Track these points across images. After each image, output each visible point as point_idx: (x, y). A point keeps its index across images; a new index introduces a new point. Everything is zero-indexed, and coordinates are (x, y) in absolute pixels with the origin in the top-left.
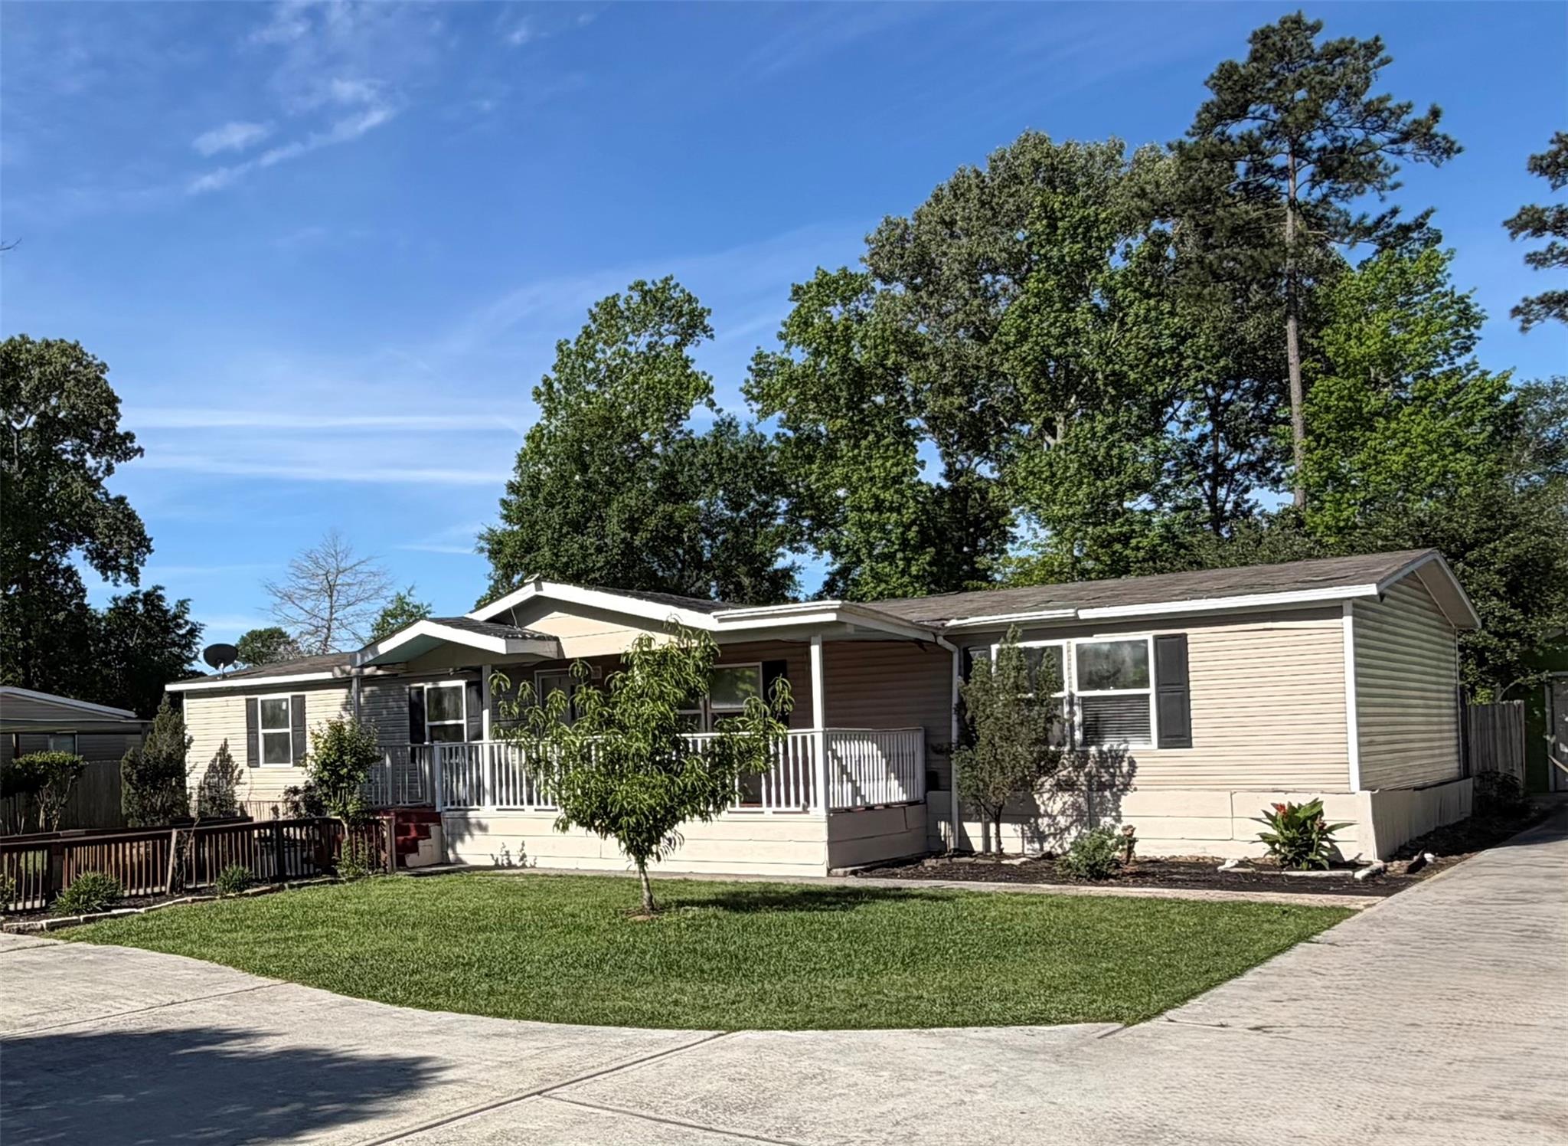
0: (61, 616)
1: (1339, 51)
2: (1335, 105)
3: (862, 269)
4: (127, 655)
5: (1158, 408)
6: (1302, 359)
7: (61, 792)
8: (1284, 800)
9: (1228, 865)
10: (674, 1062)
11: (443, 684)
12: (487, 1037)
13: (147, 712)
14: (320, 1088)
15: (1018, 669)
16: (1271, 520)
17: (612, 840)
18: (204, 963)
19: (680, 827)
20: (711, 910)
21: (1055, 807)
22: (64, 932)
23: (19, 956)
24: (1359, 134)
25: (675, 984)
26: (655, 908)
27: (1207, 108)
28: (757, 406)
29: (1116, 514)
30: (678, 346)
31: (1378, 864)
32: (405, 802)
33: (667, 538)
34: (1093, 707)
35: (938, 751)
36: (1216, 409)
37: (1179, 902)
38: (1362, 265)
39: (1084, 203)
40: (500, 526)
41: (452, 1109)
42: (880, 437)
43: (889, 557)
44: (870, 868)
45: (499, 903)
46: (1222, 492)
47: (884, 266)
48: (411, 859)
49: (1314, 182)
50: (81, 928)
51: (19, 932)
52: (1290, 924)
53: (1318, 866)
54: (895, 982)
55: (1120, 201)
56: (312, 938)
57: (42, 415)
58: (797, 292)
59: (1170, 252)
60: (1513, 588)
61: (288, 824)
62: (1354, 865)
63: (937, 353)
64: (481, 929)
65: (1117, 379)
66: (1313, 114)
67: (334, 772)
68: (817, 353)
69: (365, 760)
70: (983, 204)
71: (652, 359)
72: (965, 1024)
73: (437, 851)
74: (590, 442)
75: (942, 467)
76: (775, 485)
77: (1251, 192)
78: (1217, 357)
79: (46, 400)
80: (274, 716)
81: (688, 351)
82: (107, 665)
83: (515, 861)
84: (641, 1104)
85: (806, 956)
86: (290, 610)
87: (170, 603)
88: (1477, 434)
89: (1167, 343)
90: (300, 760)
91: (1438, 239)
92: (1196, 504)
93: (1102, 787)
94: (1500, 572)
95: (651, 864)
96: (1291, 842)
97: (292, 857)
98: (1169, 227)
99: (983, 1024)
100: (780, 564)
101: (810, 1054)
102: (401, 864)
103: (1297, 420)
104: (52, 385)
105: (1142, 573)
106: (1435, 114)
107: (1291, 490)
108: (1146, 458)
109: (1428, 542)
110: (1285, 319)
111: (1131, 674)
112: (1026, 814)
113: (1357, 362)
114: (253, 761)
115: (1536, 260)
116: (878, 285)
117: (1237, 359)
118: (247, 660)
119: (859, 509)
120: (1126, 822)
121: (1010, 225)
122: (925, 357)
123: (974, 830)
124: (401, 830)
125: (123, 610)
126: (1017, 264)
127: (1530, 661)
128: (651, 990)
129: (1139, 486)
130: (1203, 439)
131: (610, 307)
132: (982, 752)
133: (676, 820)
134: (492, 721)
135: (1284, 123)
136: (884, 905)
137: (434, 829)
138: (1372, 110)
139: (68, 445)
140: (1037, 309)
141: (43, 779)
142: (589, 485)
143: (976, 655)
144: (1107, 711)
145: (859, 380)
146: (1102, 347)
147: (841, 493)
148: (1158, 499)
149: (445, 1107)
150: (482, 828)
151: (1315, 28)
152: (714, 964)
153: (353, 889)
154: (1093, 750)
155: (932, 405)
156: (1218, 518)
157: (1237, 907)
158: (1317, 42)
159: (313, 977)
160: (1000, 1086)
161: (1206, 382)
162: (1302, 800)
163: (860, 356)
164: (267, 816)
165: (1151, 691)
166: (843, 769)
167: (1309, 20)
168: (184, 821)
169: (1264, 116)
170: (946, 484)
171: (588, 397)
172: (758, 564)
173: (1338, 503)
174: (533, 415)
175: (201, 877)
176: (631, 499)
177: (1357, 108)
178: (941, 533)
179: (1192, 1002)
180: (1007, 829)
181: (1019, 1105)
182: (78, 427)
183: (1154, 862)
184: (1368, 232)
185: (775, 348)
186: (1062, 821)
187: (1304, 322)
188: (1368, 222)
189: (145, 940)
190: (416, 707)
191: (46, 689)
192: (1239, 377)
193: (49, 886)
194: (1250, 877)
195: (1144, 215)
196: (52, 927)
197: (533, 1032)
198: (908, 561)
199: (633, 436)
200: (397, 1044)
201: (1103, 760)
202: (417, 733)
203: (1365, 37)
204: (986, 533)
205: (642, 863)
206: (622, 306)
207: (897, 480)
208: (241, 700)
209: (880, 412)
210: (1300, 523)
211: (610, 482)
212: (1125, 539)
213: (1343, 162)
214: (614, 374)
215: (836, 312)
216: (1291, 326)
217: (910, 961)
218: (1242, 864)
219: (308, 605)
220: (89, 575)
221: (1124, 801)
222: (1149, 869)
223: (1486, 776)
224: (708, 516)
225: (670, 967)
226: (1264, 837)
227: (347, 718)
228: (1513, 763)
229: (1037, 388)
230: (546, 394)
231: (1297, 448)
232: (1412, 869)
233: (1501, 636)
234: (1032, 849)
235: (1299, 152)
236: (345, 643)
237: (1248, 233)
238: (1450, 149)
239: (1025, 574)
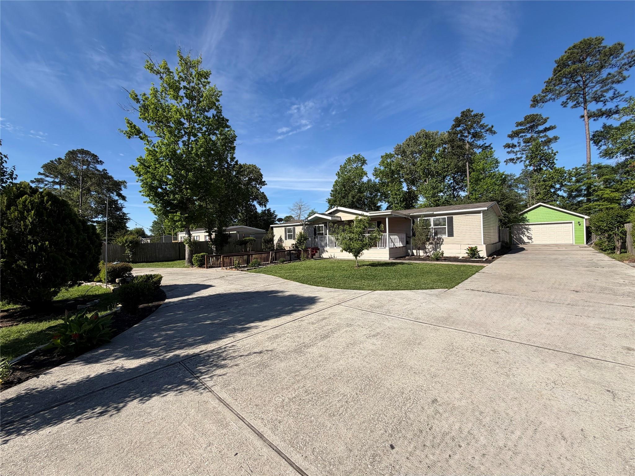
0: (252, 213)
1: (476, 115)
2: (475, 125)
3: (393, 153)
4: (264, 220)
5: (444, 177)
6: (469, 169)
7: (251, 245)
8: (470, 246)
9: (460, 258)
10: (364, 297)
11: (320, 225)
12: (328, 292)
13: (267, 230)
14: (296, 303)
15: (423, 223)
16: (464, 197)
17: (351, 254)
18: (275, 277)
19: (363, 251)
20: (369, 266)
21: (429, 247)
22: (250, 271)
23: (241, 275)
24: (479, 130)
25: (363, 281)
26: (359, 266)
27: (453, 125)
28: (375, 177)
29: (437, 196)
30: (361, 166)
31: (487, 258)
32: (313, 246)
33: (359, 200)
34: (436, 229)
35: (409, 237)
36: (454, 178)
37: (453, 265)
38: (479, 153)
39: (432, 142)
40: (330, 197)
41: (321, 308)
42: (396, 182)
43: (398, 203)
44: (396, 258)
45: (330, 265)
46: (455, 192)
47: (397, 153)
48: (314, 257)
49: (471, 138)
50: (253, 270)
51: (242, 271)
52: (474, 269)
53: (476, 258)
54: (404, 280)
55: (438, 141)
56: (296, 272)
57: (249, 178)
58: (382, 157)
59: (446, 150)
60: (507, 209)
61: (292, 250)
62: (482, 258)
63: (406, 168)
64: (327, 270)
65: (437, 172)
66: (472, 126)
67: (300, 241)
68: (385, 168)
69: (306, 239)
70: (414, 142)
71: (357, 168)
72: (418, 289)
73: (319, 255)
74: (346, 183)
75: (407, 188)
76: (378, 191)
77: (460, 140)
78: (454, 169)
79: (250, 175)
80: (289, 231)
81: (363, 167)
82: (261, 222)
83: (333, 257)
84: (358, 307)
85: (387, 275)
86: (293, 212)
87: (272, 211)
88: (499, 182)
89: (446, 166)
90: (294, 239)
91: (492, 149)
92: (450, 195)
93: (438, 244)
94: (504, 206)
95: (358, 258)
96: (472, 254)
97: (292, 256)
98: (446, 146)
99: (422, 289)
100: (379, 205)
101: (390, 296)
102: (312, 258)
103: (468, 180)
104: (251, 172)
105: (442, 206)
106: (492, 126)
107: (467, 192)
108: (442, 186)
109: (492, 201)
110: (466, 162)
111: (443, 223)
112: (424, 249)
113: (478, 170)
114: (286, 239)
115: (508, 153)
116: (396, 156)
117: (458, 169)
118: (286, 221)
119: (392, 195)
120: (442, 250)
121: (419, 146)
122: (404, 168)
123: (415, 251)
124: (312, 251)
125: (263, 212)
126: (420, 152)
127: (510, 221)
128: (359, 282)
129: (441, 191)
130: (451, 183)
131: (349, 159)
132: (416, 238)
133: (363, 250)
134: (329, 232)
135: (466, 128)
136: (400, 265)
137: (318, 251)
138: (482, 126)
139: (254, 183)
140: (423, 160)
141: (248, 242)
142: (346, 190)
143: (415, 220)
144: (439, 230)
145: (393, 172)
146: (435, 167)
147: (389, 192)
148: (444, 193)
149: (320, 307)
150: (327, 251)
151: (472, 111)
152: (370, 277)
153: (303, 262)
154: (436, 237)
155: (406, 177)
156: (454, 197)
157: (464, 266)
158: (472, 114)
159: (296, 280)
160: (427, 302)
161: (452, 173)
162: (474, 246)
163: (393, 168)
164: (288, 249)
165: (446, 227)
166: (392, 241)
167: (471, 110)
168: (273, 250)
169: (463, 127)
170: (407, 191)
171: (345, 175)
172: (375, 204)
173: (476, 194)
174: (336, 178)
175: (276, 260)
176: (353, 193)
177: (479, 125)
178: (406, 199)
179: (460, 284)
180: (420, 251)
181: (432, 306)
182: (255, 180)
183: (447, 257)
184: (481, 147)
185: (378, 167)
186: (430, 250)
187: (469, 163)
188: (481, 145)
189: (266, 272)
190: (315, 229)
191: (250, 226)
192: (458, 172)
193: (248, 262)
194: (464, 260)
195: (442, 144)
196: (248, 270)
197: (337, 291)
198: (401, 204)
199: (353, 182)
200: (311, 294)
201: (438, 239)
202: (315, 234)
203: (480, 113)
204: (414, 199)
205: (356, 258)
206: (351, 159)
207: (399, 190)
208: (283, 228)
209: (396, 178)
210: (469, 197)
211: (349, 190)
212: (438, 200)
213: (477, 135)
214: (350, 171)
215: (389, 160)
216: (467, 163)
217: (406, 276)
218: (463, 257)
219: (296, 211)
220: (257, 206)
221: (442, 246)
222: (446, 258)
223: (503, 242)
224: (366, 196)
225: (362, 278)
226: (467, 253)
227: (302, 231)
228: (507, 239)
229: (423, 174)
230: (338, 174)
231: (468, 185)
232: (493, 258)
233: (505, 217)
234: (425, 255)
235: (469, 133)
236: (302, 218)
237: (460, 147)
238: (495, 133)
239: (421, 206)
